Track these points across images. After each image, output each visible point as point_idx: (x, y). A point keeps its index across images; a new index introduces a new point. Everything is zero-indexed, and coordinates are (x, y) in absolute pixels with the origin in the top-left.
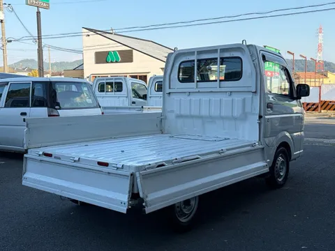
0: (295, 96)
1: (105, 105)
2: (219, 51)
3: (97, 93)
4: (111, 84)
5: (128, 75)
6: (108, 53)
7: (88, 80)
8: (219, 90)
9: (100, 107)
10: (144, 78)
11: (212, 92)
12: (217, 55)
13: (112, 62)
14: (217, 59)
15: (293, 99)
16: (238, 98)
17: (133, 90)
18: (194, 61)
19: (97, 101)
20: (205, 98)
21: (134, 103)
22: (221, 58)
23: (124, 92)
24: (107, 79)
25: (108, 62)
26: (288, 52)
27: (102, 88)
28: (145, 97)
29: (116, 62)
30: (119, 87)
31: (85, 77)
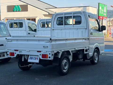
0: (101, 30)
1: (13, 35)
2: (73, 13)
3: (9, 28)
4: (16, 23)
5: (25, 18)
6: (14, 6)
7: (3, 21)
8: (73, 28)
9: (11, 36)
10: (34, 20)
11: (70, 29)
12: (72, 15)
13: (16, 11)
14: (72, 16)
15: (100, 31)
16: (80, 31)
17: (29, 27)
18: (63, 17)
19: (9, 33)
20: (67, 31)
21: (29, 34)
22: (73, 16)
23: (24, 28)
24: (14, 21)
25: (14, 11)
26: (111, 6)
27: (11, 26)
28: (35, 30)
29: (19, 11)
30: (21, 25)
31: (2, 19)
